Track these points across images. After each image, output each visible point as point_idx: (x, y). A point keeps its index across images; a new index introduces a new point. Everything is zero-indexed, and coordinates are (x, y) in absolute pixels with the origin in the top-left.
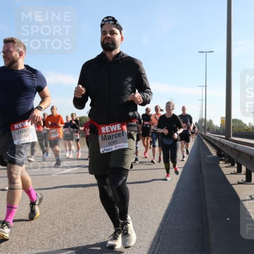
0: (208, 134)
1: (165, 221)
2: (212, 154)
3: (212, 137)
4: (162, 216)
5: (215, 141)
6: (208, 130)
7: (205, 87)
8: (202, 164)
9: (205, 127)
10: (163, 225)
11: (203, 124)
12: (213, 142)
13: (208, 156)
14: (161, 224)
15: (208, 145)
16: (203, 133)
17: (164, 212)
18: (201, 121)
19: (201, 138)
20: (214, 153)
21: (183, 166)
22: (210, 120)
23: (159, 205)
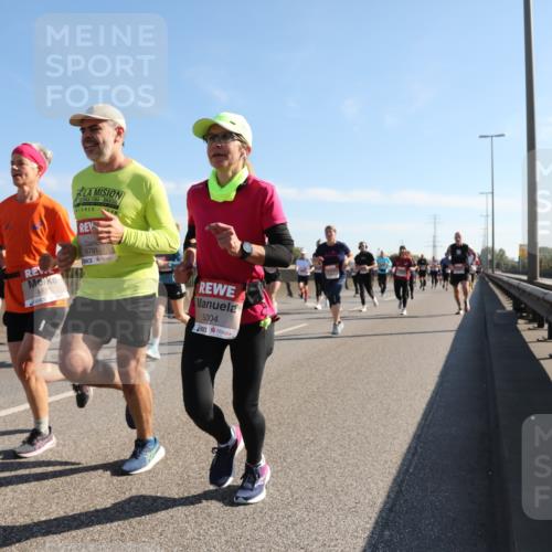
0: (498, 273)
1: (426, 420)
2: (504, 308)
3: (506, 279)
4: (422, 412)
5: (511, 285)
6: (498, 267)
7: (490, 196)
8: (488, 326)
9: (492, 261)
10: (423, 428)
11: (490, 257)
12: (506, 287)
13: (499, 311)
14: (420, 424)
15: (497, 292)
16: (490, 271)
17: (424, 406)
18: (485, 251)
19: (485, 279)
20: (508, 305)
21: (456, 327)
22: (501, 250)
23: (416, 394)
